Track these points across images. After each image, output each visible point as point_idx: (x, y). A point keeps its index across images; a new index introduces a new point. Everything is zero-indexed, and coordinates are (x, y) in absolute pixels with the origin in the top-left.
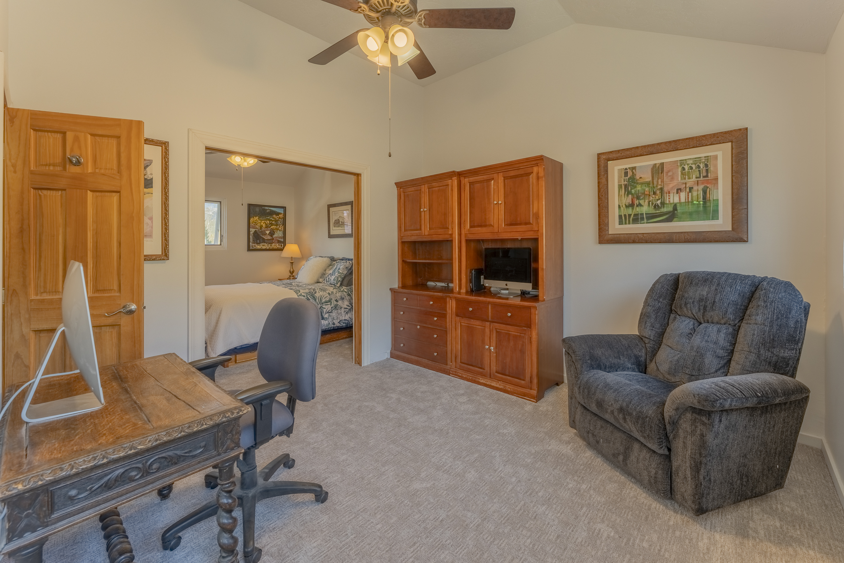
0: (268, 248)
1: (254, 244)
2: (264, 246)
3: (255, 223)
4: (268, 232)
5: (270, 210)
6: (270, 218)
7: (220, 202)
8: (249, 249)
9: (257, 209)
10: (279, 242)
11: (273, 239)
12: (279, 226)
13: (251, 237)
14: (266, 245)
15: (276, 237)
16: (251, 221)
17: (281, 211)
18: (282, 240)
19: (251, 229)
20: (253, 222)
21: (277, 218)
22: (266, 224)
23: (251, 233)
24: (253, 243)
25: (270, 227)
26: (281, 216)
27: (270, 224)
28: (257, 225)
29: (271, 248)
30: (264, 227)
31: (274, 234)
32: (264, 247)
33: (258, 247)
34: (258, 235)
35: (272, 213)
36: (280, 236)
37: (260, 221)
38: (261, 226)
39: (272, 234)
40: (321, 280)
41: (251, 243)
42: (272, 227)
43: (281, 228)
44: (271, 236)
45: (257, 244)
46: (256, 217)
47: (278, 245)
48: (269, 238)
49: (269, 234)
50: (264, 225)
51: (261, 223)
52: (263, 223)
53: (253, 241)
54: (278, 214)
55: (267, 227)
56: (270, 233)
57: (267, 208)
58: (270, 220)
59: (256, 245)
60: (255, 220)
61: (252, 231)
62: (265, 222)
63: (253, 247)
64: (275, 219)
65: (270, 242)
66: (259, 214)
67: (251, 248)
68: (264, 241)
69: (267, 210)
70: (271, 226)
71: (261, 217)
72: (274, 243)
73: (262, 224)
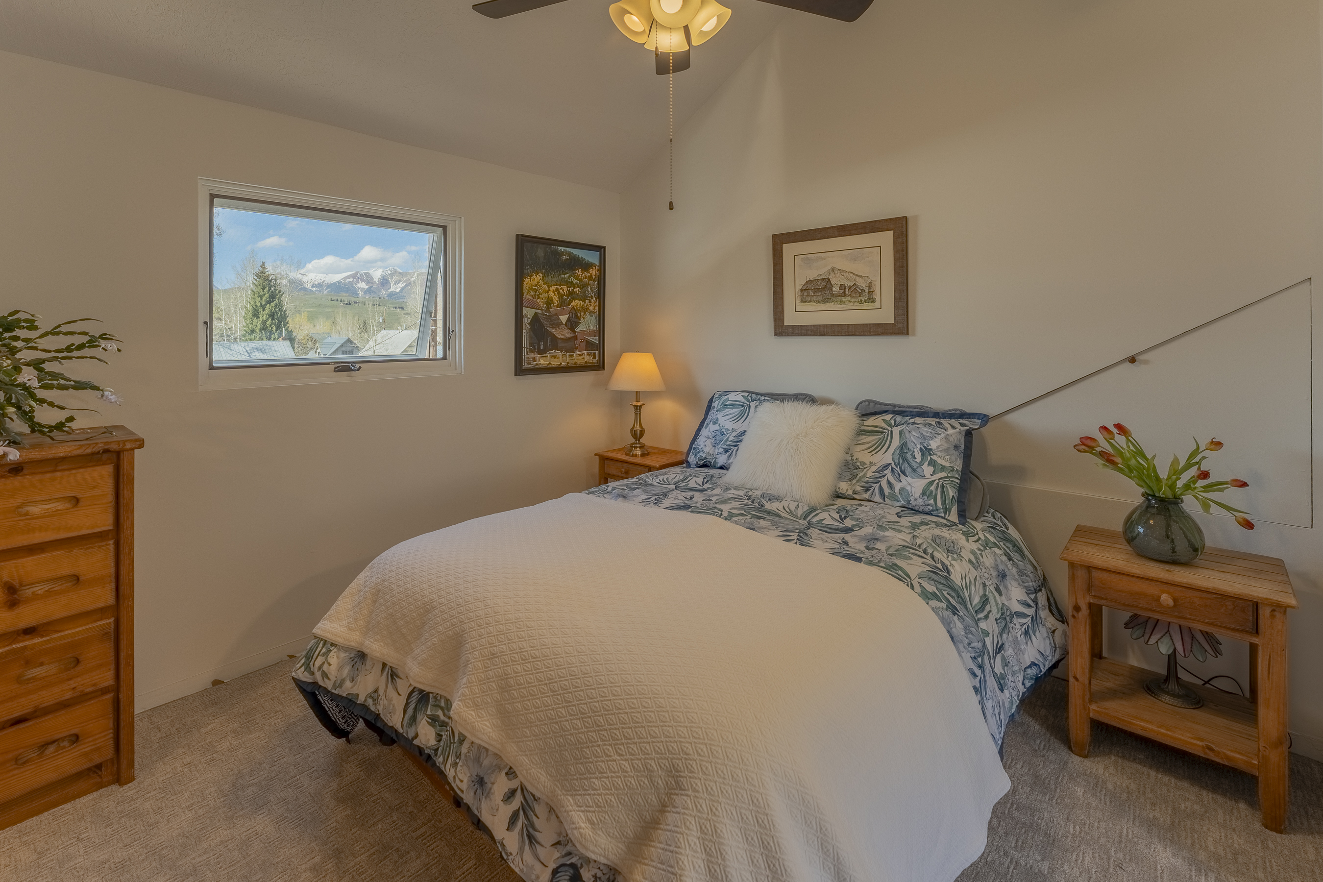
0: (564, 364)
1: (531, 355)
2: (555, 357)
3: (536, 291)
4: (564, 318)
5: (569, 254)
6: (569, 277)
7: (445, 228)
8: (520, 370)
9: (540, 252)
10: (589, 345)
11: (576, 338)
12: (590, 302)
13: (525, 333)
14: (560, 355)
15: (583, 332)
16: (525, 285)
17: (592, 257)
18: (595, 340)
19: (526, 311)
20: (530, 289)
21: (586, 277)
22: (561, 296)
23: (526, 321)
24: (531, 351)
25: (569, 305)
26: (594, 272)
27: (570, 294)
28: (539, 298)
29: (572, 363)
30: (556, 302)
31: (577, 324)
32: (555, 363)
33: (542, 362)
34: (542, 326)
35: (575, 264)
36: (592, 328)
37: (546, 286)
38: (549, 302)
39: (573, 324)
40: (844, 487)
41: (524, 352)
42: (573, 304)
43: (594, 306)
44: (572, 329)
45: (540, 352)
46: (537, 274)
47: (588, 354)
48: (567, 334)
49: (566, 325)
50: (555, 298)
51: (548, 292)
52: (554, 292)
53: (531, 344)
54: (587, 266)
55: (562, 304)
56: (569, 320)
57: (562, 249)
58: (569, 284)
59: (537, 357)
60: (535, 282)
61: (528, 313)
62: (557, 290)
63: (529, 363)
64: (581, 280)
65: (570, 346)
66: (544, 266)
67: (525, 366)
68: (555, 344)
69: (562, 253)
70: (570, 302)
71: (548, 275)
72: (577, 348)
73: (551, 293)
